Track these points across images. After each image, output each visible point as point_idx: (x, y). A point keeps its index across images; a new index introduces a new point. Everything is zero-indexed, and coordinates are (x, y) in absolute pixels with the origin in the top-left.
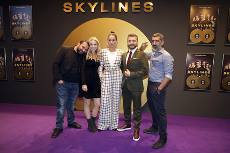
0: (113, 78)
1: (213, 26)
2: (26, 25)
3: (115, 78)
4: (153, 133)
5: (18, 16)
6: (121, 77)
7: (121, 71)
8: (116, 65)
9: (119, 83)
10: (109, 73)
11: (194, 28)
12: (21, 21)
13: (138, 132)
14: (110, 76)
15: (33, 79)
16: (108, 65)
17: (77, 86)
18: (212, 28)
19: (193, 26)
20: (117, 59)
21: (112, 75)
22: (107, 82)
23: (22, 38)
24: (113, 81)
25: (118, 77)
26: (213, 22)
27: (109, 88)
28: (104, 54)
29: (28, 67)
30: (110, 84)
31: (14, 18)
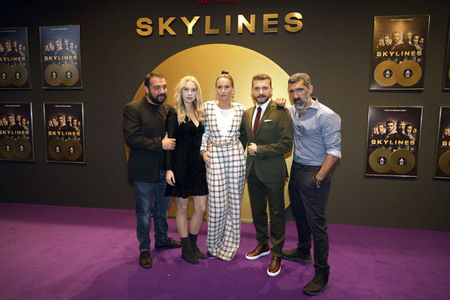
0: (226, 159)
1: (419, 53)
2: (69, 61)
3: (231, 159)
5: (54, 44)
6: (242, 157)
7: (241, 145)
8: (232, 134)
10: (219, 149)
11: (382, 59)
12: (60, 54)
14: (221, 154)
15: (81, 158)
16: (217, 134)
18: (418, 57)
19: (379, 54)
20: (235, 124)
21: (226, 154)
23: (62, 85)
25: (236, 158)
26: (418, 47)
28: (209, 112)
29: (72, 136)
30: (223, 171)
31: (47, 49)
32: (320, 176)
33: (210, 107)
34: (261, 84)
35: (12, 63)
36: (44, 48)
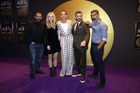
0: (67, 41)
3: (69, 40)
4: (94, 77)
5: (20, 2)
6: (72, 40)
7: (72, 35)
8: (69, 32)
9: (71, 44)
10: (65, 37)
13: (84, 77)
14: (65, 39)
16: (63, 32)
17: (42, 45)
20: (69, 28)
21: (67, 39)
22: (63, 43)
24: (67, 42)
25: (70, 40)
27: (65, 47)
30: (66, 45)
32: (99, 47)
33: (59, 23)
34: (79, 15)
35: (6, 9)
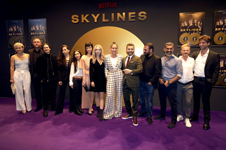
1: (200, 30)
2: (42, 35)
5: (35, 27)
8: (117, 67)
11: (183, 33)
12: (38, 31)
18: (199, 31)
19: (181, 30)
20: (118, 63)
26: (199, 27)
28: (108, 59)
31: (32, 29)
33: (108, 57)
36: (30, 29)
